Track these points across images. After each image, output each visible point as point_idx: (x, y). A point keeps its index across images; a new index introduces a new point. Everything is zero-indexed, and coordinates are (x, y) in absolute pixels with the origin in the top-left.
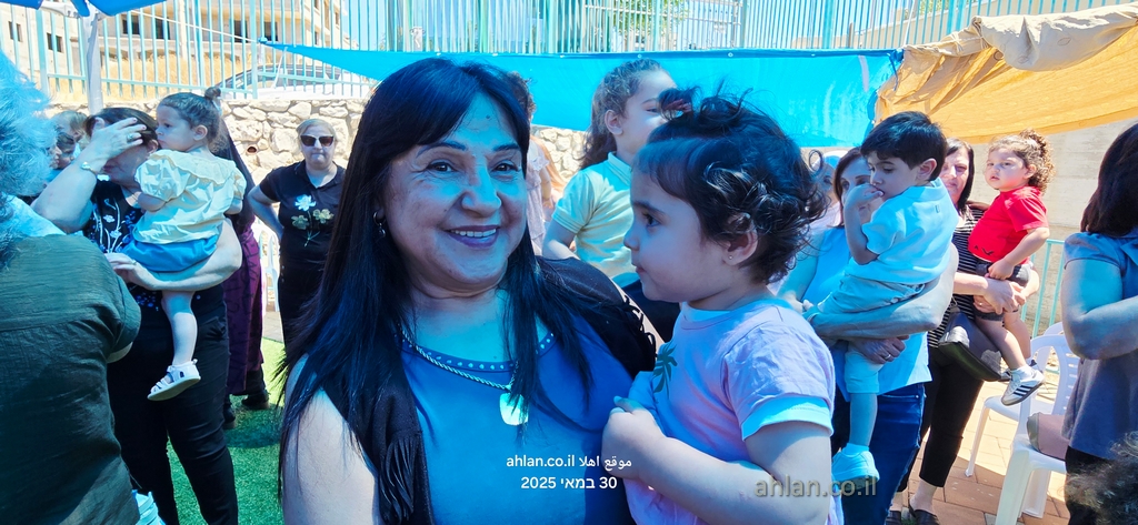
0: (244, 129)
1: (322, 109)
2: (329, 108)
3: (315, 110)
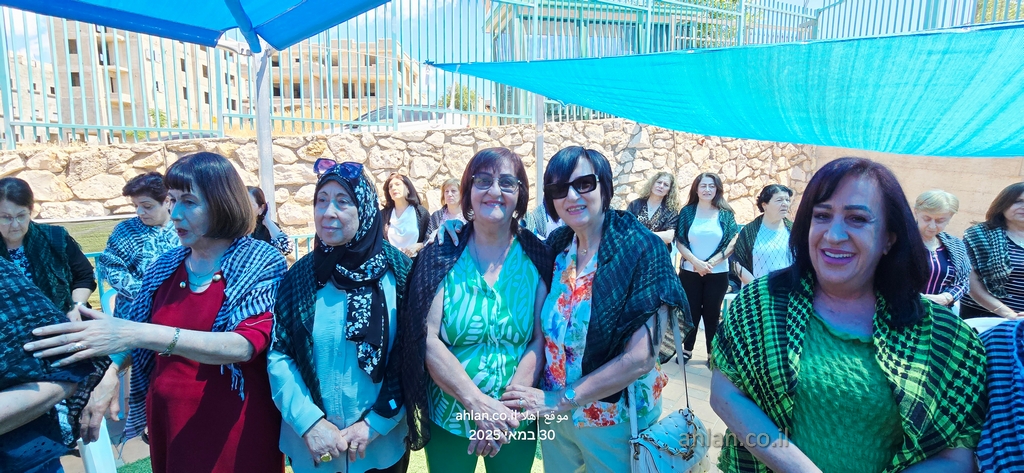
0: (387, 157)
1: (453, 138)
2: (460, 137)
3: (448, 139)
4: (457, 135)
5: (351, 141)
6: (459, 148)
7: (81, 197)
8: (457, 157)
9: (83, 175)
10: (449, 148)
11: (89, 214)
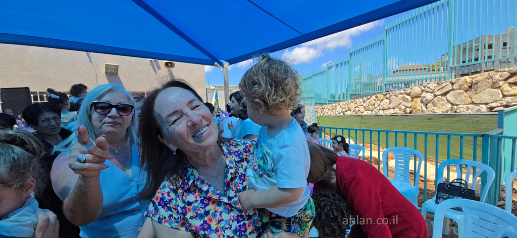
7: (475, 102)
9: (478, 91)
11: (478, 110)
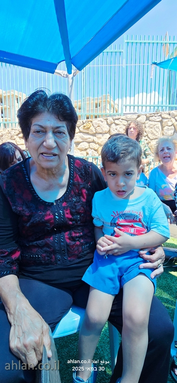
0: (119, 129)
1: (150, 118)
2: (154, 117)
3: (148, 119)
4: (153, 116)
5: (102, 122)
6: (153, 123)
8: (152, 128)
10: (148, 123)
